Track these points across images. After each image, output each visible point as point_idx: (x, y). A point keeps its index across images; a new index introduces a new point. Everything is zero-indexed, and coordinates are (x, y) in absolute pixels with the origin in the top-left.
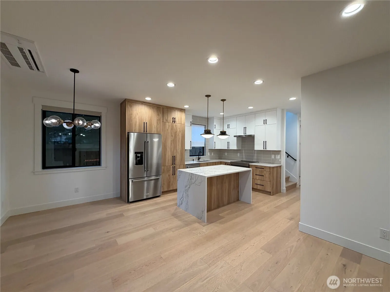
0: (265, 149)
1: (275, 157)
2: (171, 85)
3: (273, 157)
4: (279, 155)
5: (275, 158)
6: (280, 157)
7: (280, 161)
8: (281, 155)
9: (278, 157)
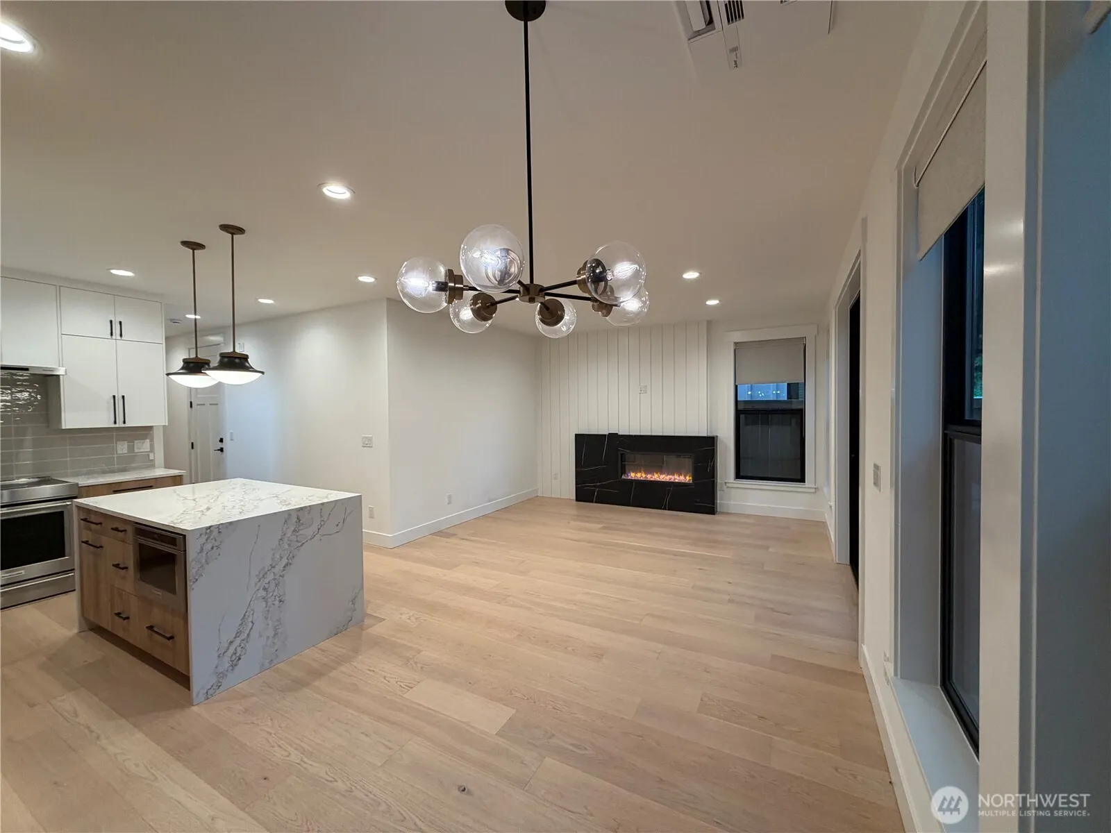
0: (120, 424)
1: (131, 449)
2: (337, 191)
3: (122, 448)
4: (148, 440)
5: (133, 451)
6: (152, 446)
7: (151, 458)
8: (152, 440)
9: (144, 446)
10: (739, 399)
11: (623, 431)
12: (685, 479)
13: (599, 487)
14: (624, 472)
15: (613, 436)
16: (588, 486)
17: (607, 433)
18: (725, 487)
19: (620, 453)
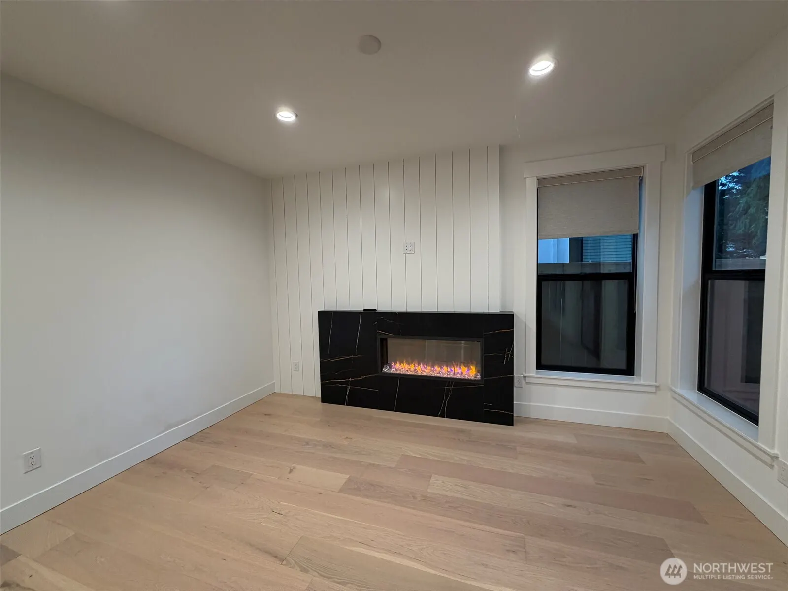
10: (539, 263)
11: (384, 305)
12: (469, 372)
13: (352, 383)
14: (385, 362)
15: (370, 314)
16: (336, 383)
17: (361, 309)
18: (524, 382)
19: (379, 337)
